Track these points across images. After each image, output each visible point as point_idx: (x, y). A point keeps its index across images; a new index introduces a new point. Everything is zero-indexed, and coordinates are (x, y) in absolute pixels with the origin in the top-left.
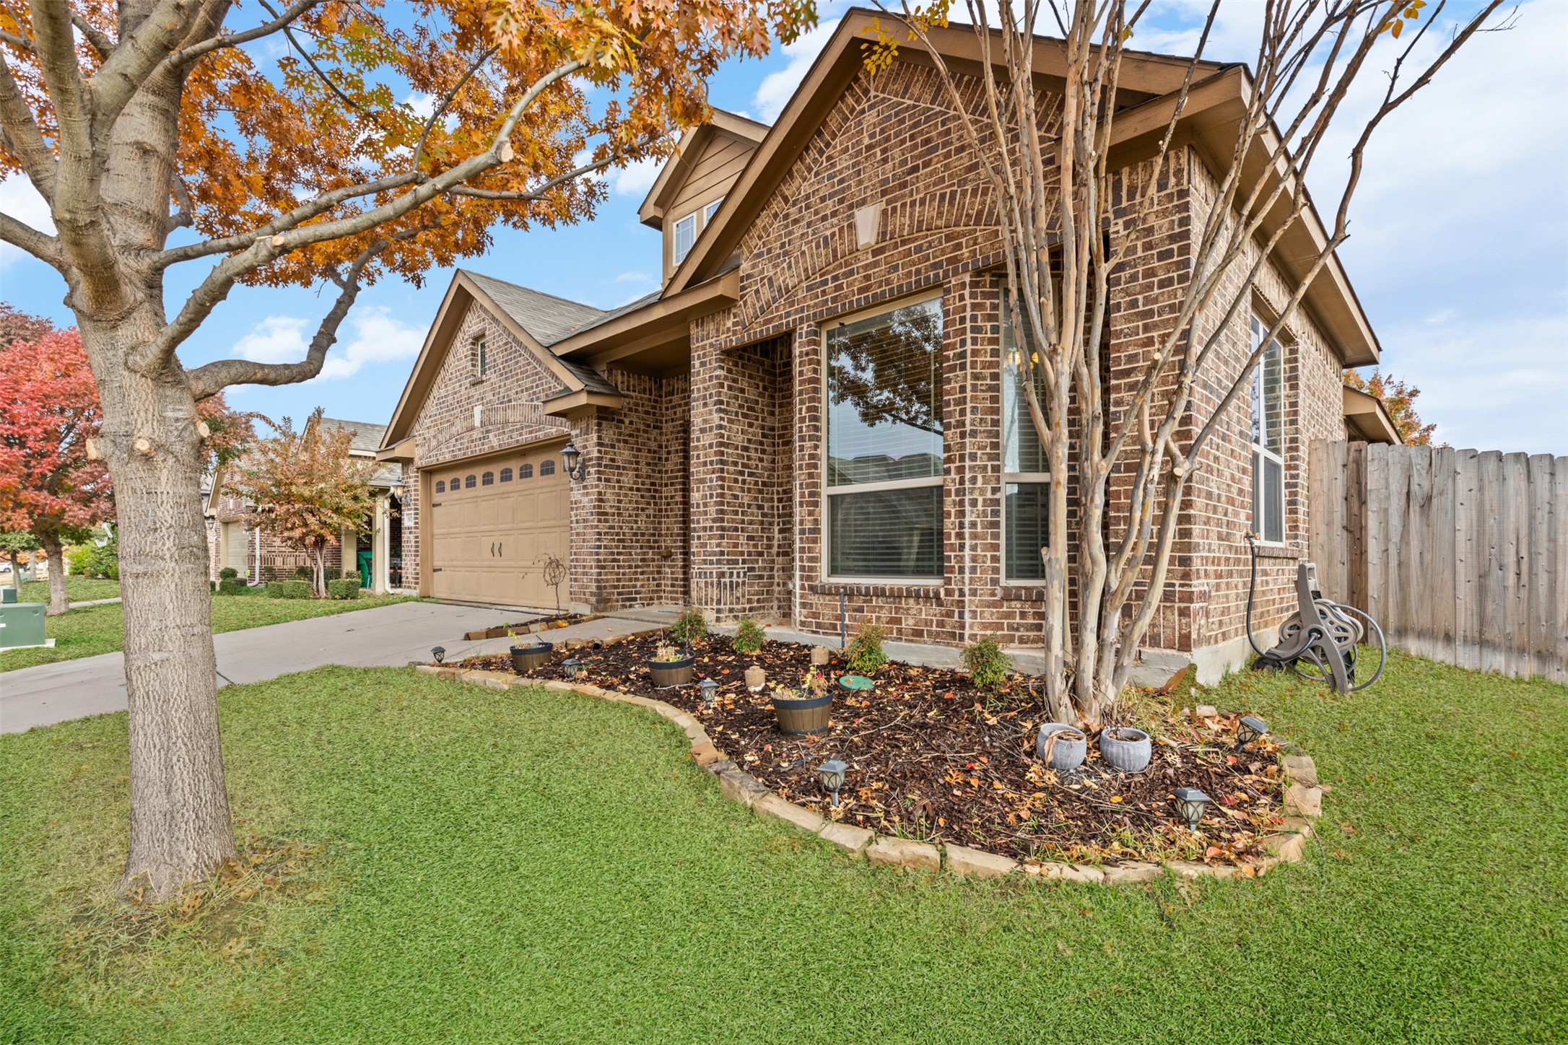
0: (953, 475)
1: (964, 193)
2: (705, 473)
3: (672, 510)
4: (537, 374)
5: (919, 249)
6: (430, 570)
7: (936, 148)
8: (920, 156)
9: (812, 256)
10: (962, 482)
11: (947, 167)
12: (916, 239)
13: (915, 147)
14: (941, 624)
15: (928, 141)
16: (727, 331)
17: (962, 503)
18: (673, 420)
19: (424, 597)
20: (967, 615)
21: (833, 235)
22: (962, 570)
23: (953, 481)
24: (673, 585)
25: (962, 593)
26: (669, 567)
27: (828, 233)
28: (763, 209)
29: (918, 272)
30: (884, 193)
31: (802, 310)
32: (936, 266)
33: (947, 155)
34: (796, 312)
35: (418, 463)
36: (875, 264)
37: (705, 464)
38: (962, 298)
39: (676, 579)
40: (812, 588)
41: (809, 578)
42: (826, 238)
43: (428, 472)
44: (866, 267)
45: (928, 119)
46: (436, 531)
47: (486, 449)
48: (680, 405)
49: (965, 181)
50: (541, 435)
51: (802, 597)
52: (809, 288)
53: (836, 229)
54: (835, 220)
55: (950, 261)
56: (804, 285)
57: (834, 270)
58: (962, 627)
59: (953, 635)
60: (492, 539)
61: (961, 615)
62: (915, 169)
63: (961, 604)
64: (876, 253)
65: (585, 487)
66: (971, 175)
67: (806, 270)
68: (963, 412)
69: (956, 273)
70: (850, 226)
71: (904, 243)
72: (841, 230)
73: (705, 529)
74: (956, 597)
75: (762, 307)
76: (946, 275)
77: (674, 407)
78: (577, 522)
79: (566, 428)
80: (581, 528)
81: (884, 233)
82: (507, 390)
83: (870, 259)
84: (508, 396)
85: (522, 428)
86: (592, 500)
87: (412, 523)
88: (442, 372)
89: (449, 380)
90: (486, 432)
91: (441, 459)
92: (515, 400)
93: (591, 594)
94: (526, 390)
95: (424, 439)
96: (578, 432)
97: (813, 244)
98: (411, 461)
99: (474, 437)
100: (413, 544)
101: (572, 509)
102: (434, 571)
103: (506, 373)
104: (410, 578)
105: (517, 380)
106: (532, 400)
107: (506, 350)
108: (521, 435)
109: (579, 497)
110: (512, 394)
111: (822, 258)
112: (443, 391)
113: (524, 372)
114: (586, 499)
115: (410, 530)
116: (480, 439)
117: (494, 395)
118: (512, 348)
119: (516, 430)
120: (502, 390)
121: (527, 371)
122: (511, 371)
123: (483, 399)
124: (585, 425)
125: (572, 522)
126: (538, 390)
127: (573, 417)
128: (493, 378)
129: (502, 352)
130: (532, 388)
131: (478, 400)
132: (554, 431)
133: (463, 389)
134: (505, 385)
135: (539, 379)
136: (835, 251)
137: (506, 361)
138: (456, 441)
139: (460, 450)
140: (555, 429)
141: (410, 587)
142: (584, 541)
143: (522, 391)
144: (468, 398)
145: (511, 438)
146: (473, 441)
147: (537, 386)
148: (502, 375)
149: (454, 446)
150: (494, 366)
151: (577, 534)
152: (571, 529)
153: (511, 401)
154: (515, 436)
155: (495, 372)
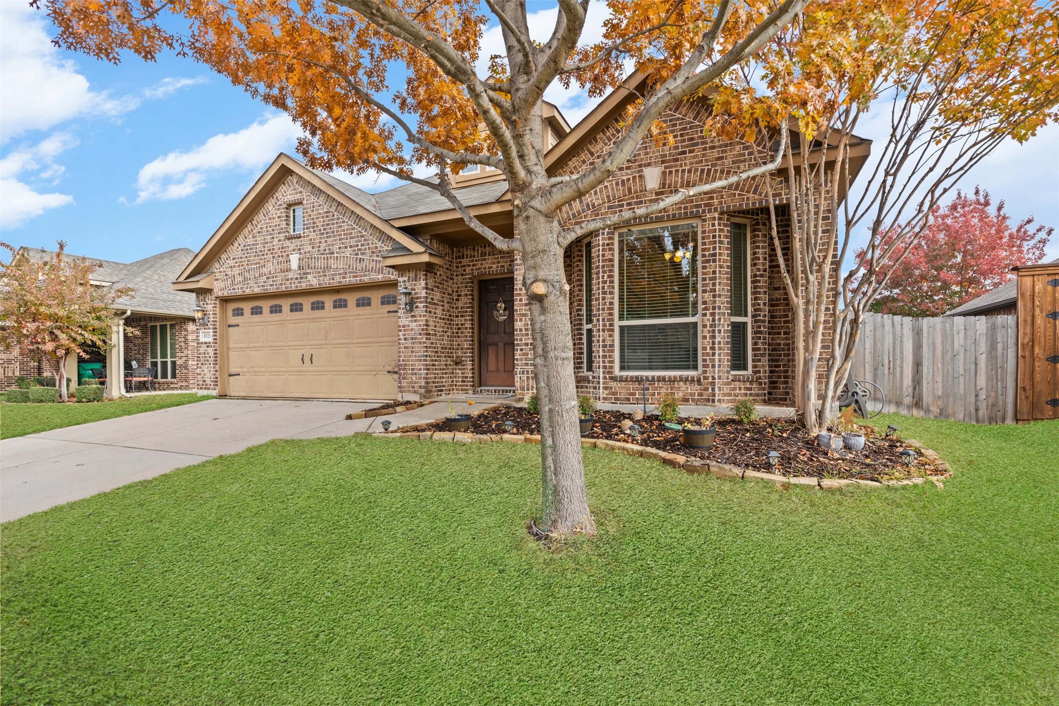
0: (708, 317)
1: (716, 171)
3: (462, 333)
4: (362, 236)
6: (226, 375)
7: (697, 144)
8: (687, 146)
9: (613, 189)
10: (714, 320)
11: (704, 155)
13: (684, 141)
14: (700, 395)
15: (692, 139)
17: (713, 331)
18: (462, 275)
19: (222, 396)
20: (717, 389)
21: (628, 180)
22: (713, 366)
23: (709, 320)
24: (463, 381)
25: (713, 378)
26: (460, 369)
27: (625, 178)
28: (574, 156)
29: (686, 208)
30: (663, 162)
32: (696, 206)
33: (705, 149)
35: (218, 292)
38: (713, 225)
39: (467, 377)
40: (611, 378)
41: (609, 373)
42: (623, 181)
43: (225, 301)
44: (651, 201)
45: (691, 128)
46: (231, 346)
47: (304, 286)
48: (469, 266)
49: (716, 165)
50: (366, 279)
51: (604, 383)
52: (609, 208)
53: (631, 177)
54: (629, 171)
55: (706, 205)
56: (606, 205)
57: (629, 199)
58: (714, 395)
59: (708, 400)
60: (302, 352)
61: (713, 389)
63: (713, 384)
64: (657, 194)
65: (413, 316)
66: (719, 162)
67: (608, 197)
68: (714, 284)
69: (710, 211)
70: (641, 177)
72: (634, 178)
73: (526, 344)
74: (710, 380)
75: (574, 214)
76: (704, 211)
77: (464, 266)
78: (405, 339)
79: (393, 276)
80: (409, 344)
81: (664, 185)
82: (329, 245)
83: (654, 197)
84: (329, 249)
85: (346, 273)
86: (420, 325)
87: (210, 339)
88: (249, 226)
89: (259, 232)
90: (305, 274)
91: (248, 291)
92: (337, 253)
93: (420, 387)
94: (351, 247)
95: (226, 275)
96: (406, 279)
97: (614, 183)
98: (209, 291)
99: (290, 277)
100: (212, 355)
101: (400, 331)
102: (230, 375)
103: (327, 233)
104: (208, 381)
105: (340, 239)
106: (357, 254)
107: (327, 217)
108: (344, 278)
109: (407, 323)
110: (335, 248)
111: (620, 191)
112: (250, 241)
113: (348, 234)
114: (414, 324)
115: (208, 345)
116: (297, 279)
117: (313, 248)
118: (333, 215)
119: (340, 274)
120: (323, 245)
121: (351, 233)
122: (333, 232)
123: (300, 249)
124: (416, 275)
125: (400, 339)
126: (363, 248)
127: (401, 269)
128: (312, 235)
129: (323, 217)
130: (357, 246)
131: (294, 250)
132: (380, 277)
133: (276, 241)
134: (326, 242)
135: (365, 240)
136: (630, 189)
137: (328, 225)
138: (268, 278)
139: (272, 285)
140: (381, 276)
141: (208, 389)
142: (412, 352)
143: (346, 247)
144: (283, 248)
145: (333, 279)
146: (288, 280)
147: (362, 245)
148: (323, 234)
149: (265, 282)
150: (313, 227)
151: (406, 348)
152: (399, 344)
153: (333, 253)
154: (338, 278)
155: (314, 231)
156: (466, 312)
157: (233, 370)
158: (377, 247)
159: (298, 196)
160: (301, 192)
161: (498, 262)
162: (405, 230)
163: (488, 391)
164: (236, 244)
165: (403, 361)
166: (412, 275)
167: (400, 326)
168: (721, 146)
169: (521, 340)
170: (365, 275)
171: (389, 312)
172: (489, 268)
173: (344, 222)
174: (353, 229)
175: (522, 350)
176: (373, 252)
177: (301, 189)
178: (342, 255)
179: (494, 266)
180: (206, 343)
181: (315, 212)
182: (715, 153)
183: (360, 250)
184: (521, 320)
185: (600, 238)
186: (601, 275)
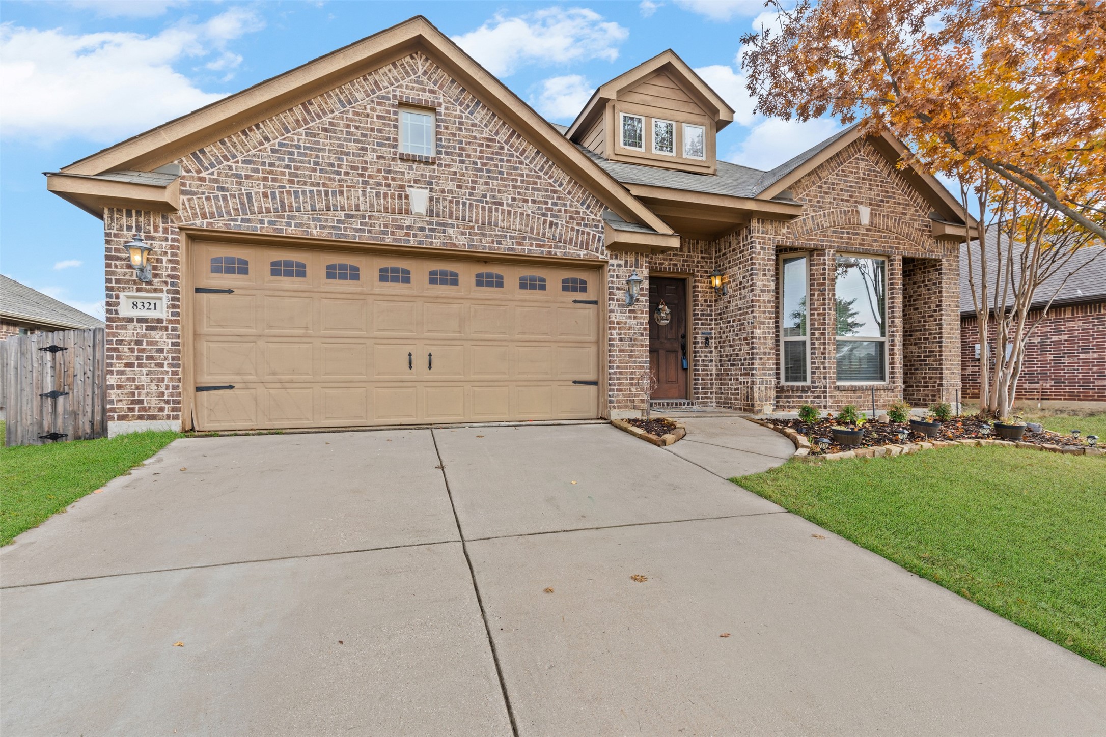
2: (764, 318)
4: (555, 192)
5: (885, 237)
6: (193, 389)
7: (890, 197)
8: (884, 197)
9: (837, 216)
10: (900, 341)
11: (895, 208)
12: (884, 232)
13: (882, 191)
15: (887, 192)
16: (784, 235)
21: (849, 211)
25: (901, 387)
27: (846, 209)
30: (871, 204)
31: (831, 241)
33: (895, 203)
34: (827, 241)
35: (184, 217)
36: (867, 235)
37: (765, 312)
38: (900, 265)
40: (835, 388)
42: (845, 211)
44: (863, 234)
45: (886, 182)
46: (203, 329)
47: (437, 243)
49: (902, 218)
50: (559, 253)
51: (830, 393)
52: (834, 232)
53: (850, 209)
54: (848, 204)
56: (832, 229)
57: (848, 228)
60: (409, 349)
61: (901, 396)
62: (882, 201)
63: (900, 392)
64: (867, 230)
65: (630, 311)
67: (834, 222)
69: (897, 254)
70: (857, 212)
71: (879, 231)
72: (853, 211)
75: (807, 230)
78: (621, 340)
79: (604, 256)
80: (626, 346)
81: (872, 223)
82: (492, 190)
83: (865, 232)
84: (494, 197)
85: (524, 238)
86: (641, 324)
87: (162, 312)
88: (298, 111)
89: (325, 130)
90: (439, 224)
91: (291, 231)
92: (508, 205)
93: (642, 401)
94: (534, 202)
95: (222, 189)
96: (622, 262)
97: (838, 210)
98: (165, 209)
99: (407, 223)
100: (167, 346)
101: (614, 328)
102: (199, 389)
103: (488, 171)
104: (152, 402)
105: (514, 187)
106: (544, 215)
107: (488, 146)
108: (520, 244)
109: (624, 319)
110: (507, 198)
111: (842, 220)
112: (300, 137)
113: (528, 182)
114: (634, 322)
115: (154, 325)
116: (422, 229)
117: (460, 187)
118: (502, 148)
119: (512, 238)
120: (480, 188)
121: (536, 183)
122: (501, 173)
123: (430, 183)
124: (637, 260)
125: (613, 340)
126: (556, 208)
127: (617, 248)
128: (456, 167)
129: (481, 145)
130: (546, 203)
131: (416, 181)
132: (582, 253)
133: (370, 157)
134: (487, 183)
135: (559, 198)
136: (849, 219)
137: (488, 158)
138: (348, 216)
139: (357, 230)
140: (585, 252)
141: (153, 418)
142: (631, 356)
143: (526, 201)
144: (389, 172)
145: (499, 243)
146: (401, 227)
147: (554, 204)
148: (481, 170)
149: (339, 221)
150: (461, 155)
151: (621, 351)
152: (613, 345)
153: (501, 204)
154: (507, 244)
155: (462, 162)
157: (206, 379)
158: (578, 213)
159: (425, 97)
160: (432, 92)
164: (256, 136)
165: (618, 367)
166: (631, 259)
167: (613, 322)
168: (903, 204)
169: (760, 349)
170: (556, 247)
171: (575, 302)
173: (521, 163)
174: (539, 177)
175: (760, 359)
176: (571, 218)
177: (431, 86)
178: (519, 210)
179: (666, 263)
180: (140, 320)
181: (464, 133)
182: (900, 209)
183: (551, 210)
184: (760, 328)
185: (826, 258)
186: (827, 292)
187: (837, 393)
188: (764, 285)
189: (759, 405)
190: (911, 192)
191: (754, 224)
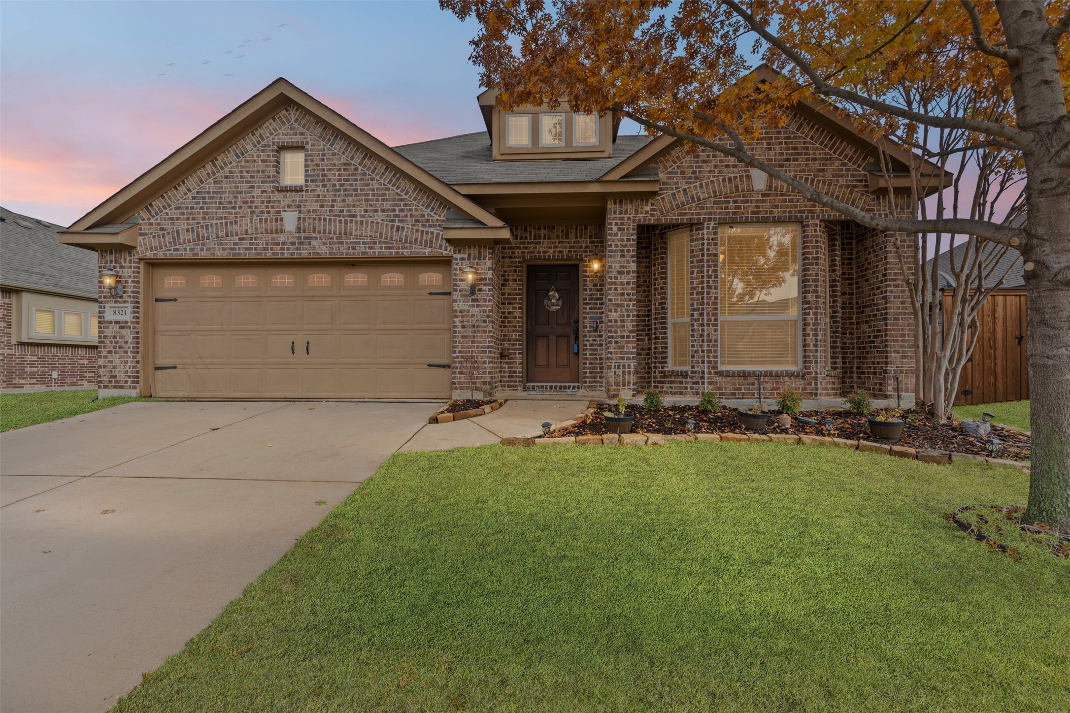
0: (811, 316)
1: (819, 181)
2: (621, 300)
3: (509, 322)
4: (402, 200)
5: (791, 201)
6: (151, 369)
7: (800, 154)
8: (791, 154)
9: (719, 185)
10: (816, 320)
11: (807, 165)
12: (790, 195)
13: (788, 149)
14: (804, 389)
15: (796, 149)
16: (647, 213)
17: (816, 330)
18: (510, 257)
19: (147, 396)
20: (819, 384)
21: (736, 178)
22: (816, 362)
23: (812, 318)
24: (509, 377)
25: (816, 373)
26: (506, 363)
27: (732, 175)
28: (677, 146)
29: (790, 212)
31: (711, 213)
32: (800, 212)
33: (807, 160)
34: (705, 214)
35: (144, 252)
36: (764, 201)
37: (623, 294)
38: (816, 231)
39: (515, 372)
40: (716, 373)
41: (714, 367)
42: (730, 178)
43: (153, 264)
44: (757, 201)
45: (795, 138)
46: (160, 327)
47: (305, 253)
48: (519, 248)
49: (818, 176)
50: (406, 252)
51: (708, 378)
52: (715, 203)
53: (738, 175)
54: (736, 170)
55: (809, 211)
56: (712, 200)
57: (735, 197)
58: (817, 390)
59: (811, 394)
60: (292, 338)
61: (816, 384)
62: (788, 160)
63: (816, 379)
64: (763, 195)
65: (473, 300)
66: (821, 174)
67: (715, 192)
68: (816, 286)
69: (813, 218)
70: (748, 177)
71: (782, 195)
72: (741, 176)
73: (622, 337)
74: (813, 375)
75: (677, 205)
76: (807, 217)
77: (513, 248)
78: (463, 327)
79: (447, 251)
80: (469, 332)
81: (770, 188)
82: (348, 206)
83: (760, 198)
84: (349, 211)
85: (375, 243)
86: (484, 311)
87: (128, 317)
88: (209, 167)
89: (226, 177)
90: (306, 238)
91: (203, 254)
92: (361, 216)
93: (484, 383)
94: (383, 211)
95: (162, 229)
96: (466, 256)
97: (721, 179)
98: (129, 249)
99: (282, 240)
100: (130, 340)
101: (456, 317)
102: (157, 369)
103: (345, 190)
104: (121, 377)
105: (366, 200)
106: (392, 221)
107: (345, 170)
108: (371, 248)
109: (467, 308)
110: (359, 211)
111: (727, 188)
112: (210, 186)
113: (378, 195)
114: (477, 310)
115: (122, 325)
116: (293, 244)
117: (322, 206)
118: (356, 169)
119: (364, 243)
120: (338, 205)
121: (385, 195)
122: (356, 190)
123: (299, 206)
124: (480, 253)
125: (455, 327)
126: (402, 214)
127: (458, 244)
128: (320, 191)
129: (340, 170)
130: (394, 210)
131: (288, 206)
132: (427, 251)
133: (257, 192)
134: (344, 201)
135: (405, 205)
136: (737, 187)
137: (345, 180)
138: (241, 239)
139: (247, 249)
140: (430, 250)
141: (122, 387)
142: (473, 342)
143: (376, 211)
144: (269, 202)
145: (354, 248)
146: (278, 244)
147: (402, 210)
148: (339, 190)
149: (235, 244)
150: (323, 181)
151: (463, 337)
152: (455, 332)
153: (355, 216)
154: (361, 248)
155: (324, 186)
156: (515, 299)
157: (161, 362)
158: (423, 215)
159: (298, 138)
160: (302, 134)
161: (556, 247)
162: (475, 199)
163: (542, 387)
164: (183, 189)
165: (460, 352)
166: (474, 252)
167: (456, 311)
168: (822, 159)
169: (616, 332)
170: (403, 248)
171: (431, 294)
172: (544, 252)
173: (373, 179)
174: (388, 189)
175: (616, 342)
176: (417, 221)
177: (301, 130)
178: (370, 220)
180: (117, 322)
181: (326, 162)
182: (817, 165)
183: (398, 216)
184: (616, 311)
185: (705, 231)
186: (705, 269)
187: (718, 379)
188: (622, 267)
189: (614, 390)
190: (834, 144)
191: (610, 205)
